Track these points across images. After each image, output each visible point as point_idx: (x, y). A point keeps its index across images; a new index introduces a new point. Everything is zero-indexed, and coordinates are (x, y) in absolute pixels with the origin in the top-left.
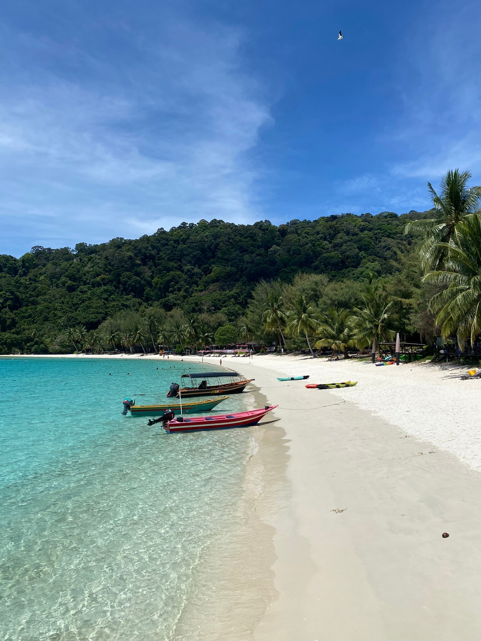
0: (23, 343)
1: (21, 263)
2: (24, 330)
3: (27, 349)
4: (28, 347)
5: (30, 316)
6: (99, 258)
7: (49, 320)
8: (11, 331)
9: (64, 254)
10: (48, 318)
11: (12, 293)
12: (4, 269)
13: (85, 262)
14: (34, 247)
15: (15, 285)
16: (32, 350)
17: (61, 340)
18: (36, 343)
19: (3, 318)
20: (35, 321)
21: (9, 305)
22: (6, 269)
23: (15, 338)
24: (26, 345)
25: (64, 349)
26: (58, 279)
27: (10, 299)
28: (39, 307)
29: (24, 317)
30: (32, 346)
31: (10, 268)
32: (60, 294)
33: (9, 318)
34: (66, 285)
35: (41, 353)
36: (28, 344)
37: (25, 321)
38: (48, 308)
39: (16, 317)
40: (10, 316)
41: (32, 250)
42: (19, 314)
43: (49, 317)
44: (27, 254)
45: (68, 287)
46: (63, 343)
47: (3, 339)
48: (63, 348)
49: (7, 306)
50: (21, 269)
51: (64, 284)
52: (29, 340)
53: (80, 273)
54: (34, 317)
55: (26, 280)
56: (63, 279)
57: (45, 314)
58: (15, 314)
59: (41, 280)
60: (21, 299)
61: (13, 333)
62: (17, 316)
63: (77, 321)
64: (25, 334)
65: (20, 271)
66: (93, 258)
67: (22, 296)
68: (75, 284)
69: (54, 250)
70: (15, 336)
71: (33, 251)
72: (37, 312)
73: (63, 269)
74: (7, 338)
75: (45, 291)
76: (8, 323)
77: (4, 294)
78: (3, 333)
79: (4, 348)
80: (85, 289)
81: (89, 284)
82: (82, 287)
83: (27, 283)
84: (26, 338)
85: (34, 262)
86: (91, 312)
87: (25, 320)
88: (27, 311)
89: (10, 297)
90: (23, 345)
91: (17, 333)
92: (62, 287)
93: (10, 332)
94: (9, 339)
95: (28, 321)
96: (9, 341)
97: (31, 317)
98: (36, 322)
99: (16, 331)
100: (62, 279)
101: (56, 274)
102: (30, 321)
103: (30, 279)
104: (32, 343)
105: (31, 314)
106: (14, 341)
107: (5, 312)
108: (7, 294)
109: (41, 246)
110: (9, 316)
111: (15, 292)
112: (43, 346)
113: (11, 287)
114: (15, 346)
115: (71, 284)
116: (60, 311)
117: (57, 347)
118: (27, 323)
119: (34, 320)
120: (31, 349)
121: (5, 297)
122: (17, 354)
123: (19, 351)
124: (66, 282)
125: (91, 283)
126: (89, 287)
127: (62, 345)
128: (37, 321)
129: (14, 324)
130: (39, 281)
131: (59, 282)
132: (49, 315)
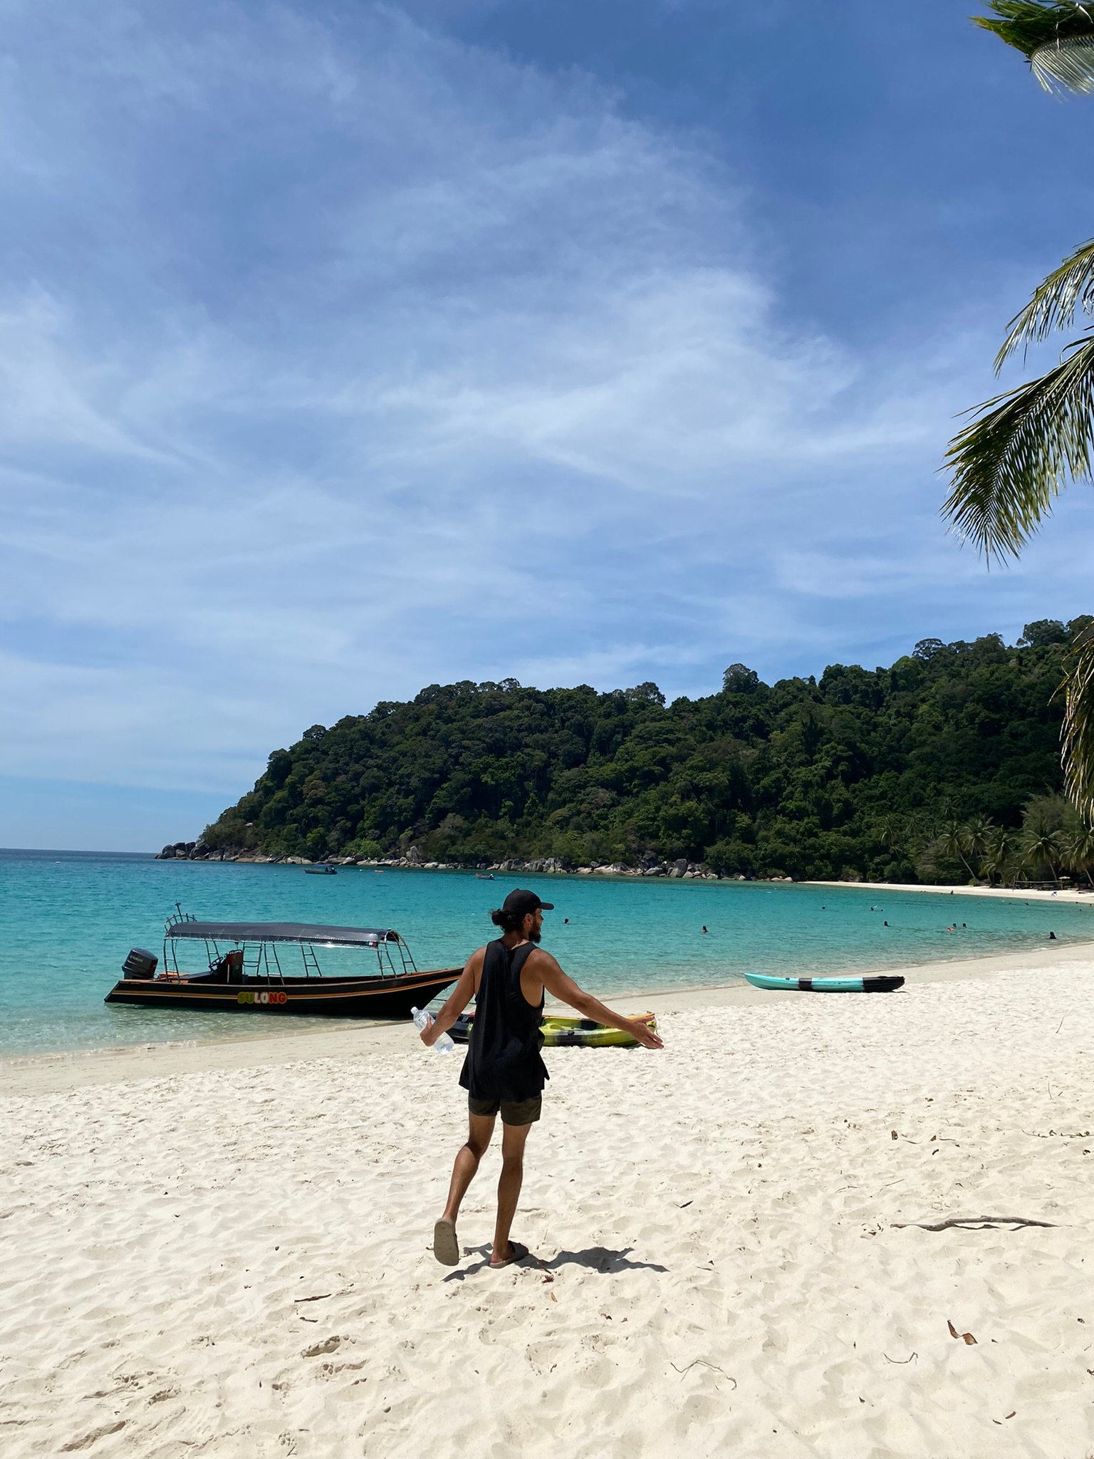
0: (866, 856)
1: (888, 681)
2: (869, 827)
3: (875, 871)
4: (876, 864)
5: (883, 795)
6: (1063, 651)
7: (925, 805)
8: (842, 829)
9: (987, 651)
10: (922, 799)
11: (850, 745)
12: (854, 696)
13: (1030, 664)
14: (921, 642)
15: (861, 728)
16: (886, 873)
17: (939, 851)
18: (894, 857)
19: (825, 799)
20: (896, 806)
21: (842, 771)
22: (858, 695)
23: (848, 845)
24: (871, 861)
25: (945, 873)
26: (960, 707)
27: (846, 759)
28: (907, 774)
29: (870, 798)
30: (886, 863)
31: (865, 693)
32: (961, 742)
33: (839, 801)
34: (977, 720)
35: (903, 880)
36: (877, 860)
37: (872, 808)
38: (924, 777)
39: (854, 798)
40: (841, 795)
41: (917, 649)
42: (860, 791)
43: (926, 795)
44: (905, 659)
45: (982, 724)
46: (942, 856)
47: (823, 847)
48: (944, 870)
49: (838, 775)
50: (890, 694)
51: (971, 718)
52: (878, 849)
53: (1013, 689)
54: (893, 798)
55: (890, 717)
56: (970, 707)
57: (915, 790)
58: (853, 792)
59: (922, 714)
60: (871, 757)
61: (845, 834)
62: (857, 795)
63: (981, 806)
64: (870, 837)
65: (888, 698)
66: (1048, 652)
67: (873, 752)
68: (997, 717)
69: (971, 644)
70: (847, 839)
71: (918, 652)
72: (899, 785)
73: (972, 685)
74: (832, 844)
75: (923, 738)
76: (835, 811)
77: (833, 748)
78: (825, 833)
79: (826, 866)
80: (1021, 728)
81: (1032, 714)
82: (1015, 724)
83: (892, 722)
84: (871, 844)
85: (919, 677)
86: (1017, 784)
87: (873, 804)
88: (878, 783)
89: (845, 755)
90: (866, 862)
91: (854, 834)
92: (967, 726)
93: (838, 832)
94: (835, 845)
95: (878, 805)
96: (834, 850)
97: (885, 798)
98: (897, 808)
99: (852, 830)
100: (967, 708)
101: (953, 697)
102: (883, 807)
103: (898, 713)
104: (886, 857)
105: (886, 791)
106: (848, 851)
107: (832, 787)
108: (840, 747)
109: (935, 640)
110: (838, 796)
111: (858, 744)
112: (908, 865)
113: (849, 733)
114: (849, 862)
115: (986, 718)
116: (951, 782)
117: (930, 868)
118: (877, 812)
119: (893, 804)
120: (882, 870)
121: (834, 754)
122: (853, 880)
123: (855, 873)
124: (977, 715)
125: (1036, 713)
126: (1030, 722)
127: (939, 861)
128: (899, 806)
129: (848, 812)
130: (918, 716)
131: (962, 715)
132: (925, 791)
